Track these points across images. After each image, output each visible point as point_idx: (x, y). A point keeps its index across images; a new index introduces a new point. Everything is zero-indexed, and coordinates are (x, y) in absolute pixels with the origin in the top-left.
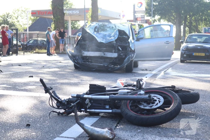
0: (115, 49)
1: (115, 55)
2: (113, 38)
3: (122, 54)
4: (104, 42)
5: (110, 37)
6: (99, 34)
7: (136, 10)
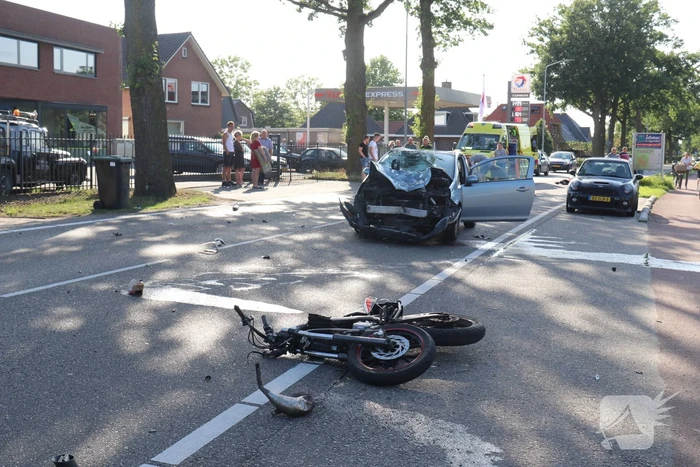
0: (424, 203)
1: (423, 213)
2: (421, 181)
3: (435, 212)
4: (405, 188)
5: (418, 179)
6: (400, 173)
7: (513, 91)
